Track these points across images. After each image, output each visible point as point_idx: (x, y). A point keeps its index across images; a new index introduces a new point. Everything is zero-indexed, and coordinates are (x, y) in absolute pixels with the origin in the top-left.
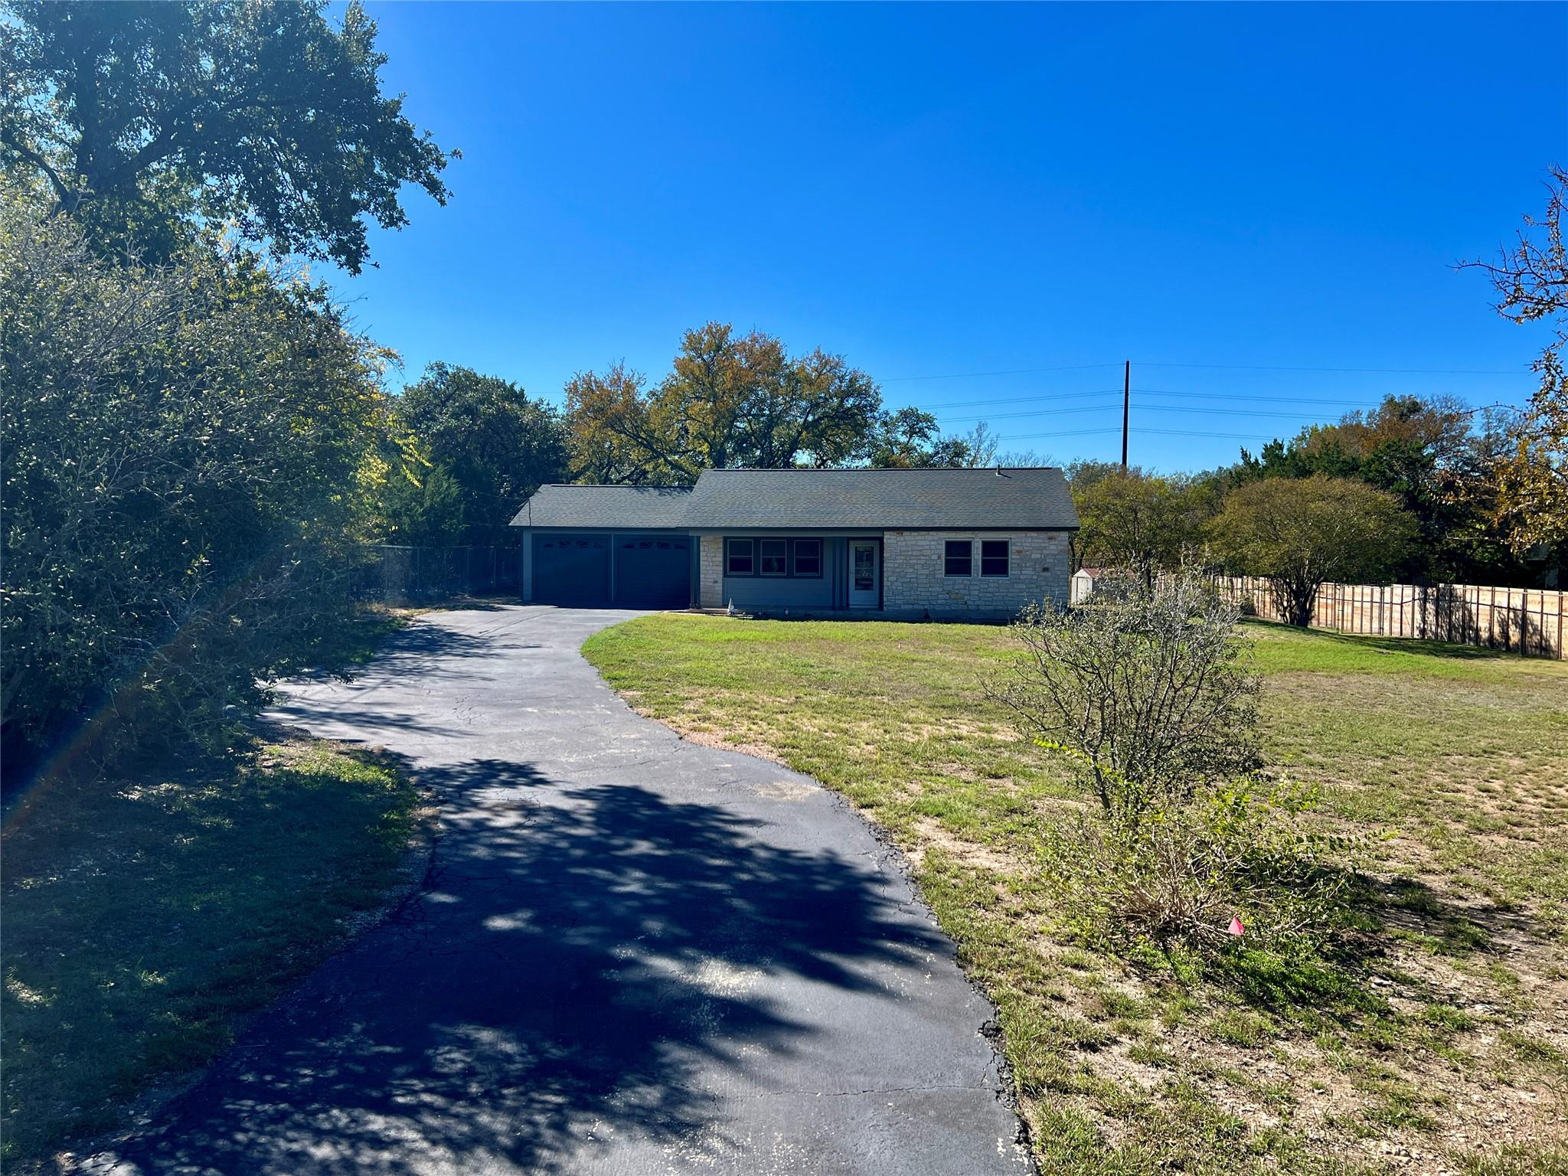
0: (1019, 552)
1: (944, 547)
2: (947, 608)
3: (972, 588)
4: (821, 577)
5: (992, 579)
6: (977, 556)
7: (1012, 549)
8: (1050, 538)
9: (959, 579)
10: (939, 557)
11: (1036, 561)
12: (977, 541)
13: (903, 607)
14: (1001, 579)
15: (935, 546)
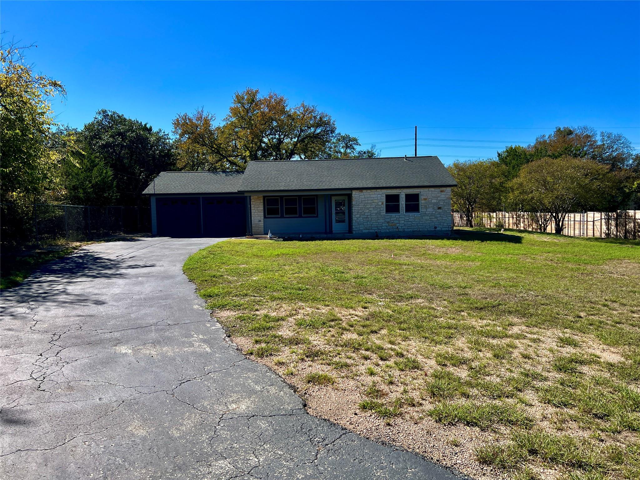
0: (425, 199)
1: (384, 198)
2: (388, 231)
3: (400, 219)
4: (317, 217)
5: (411, 214)
6: (403, 202)
7: (421, 198)
8: (442, 191)
9: (394, 215)
10: (382, 204)
11: (434, 204)
12: (403, 194)
13: (364, 231)
14: (416, 214)
15: (380, 197)
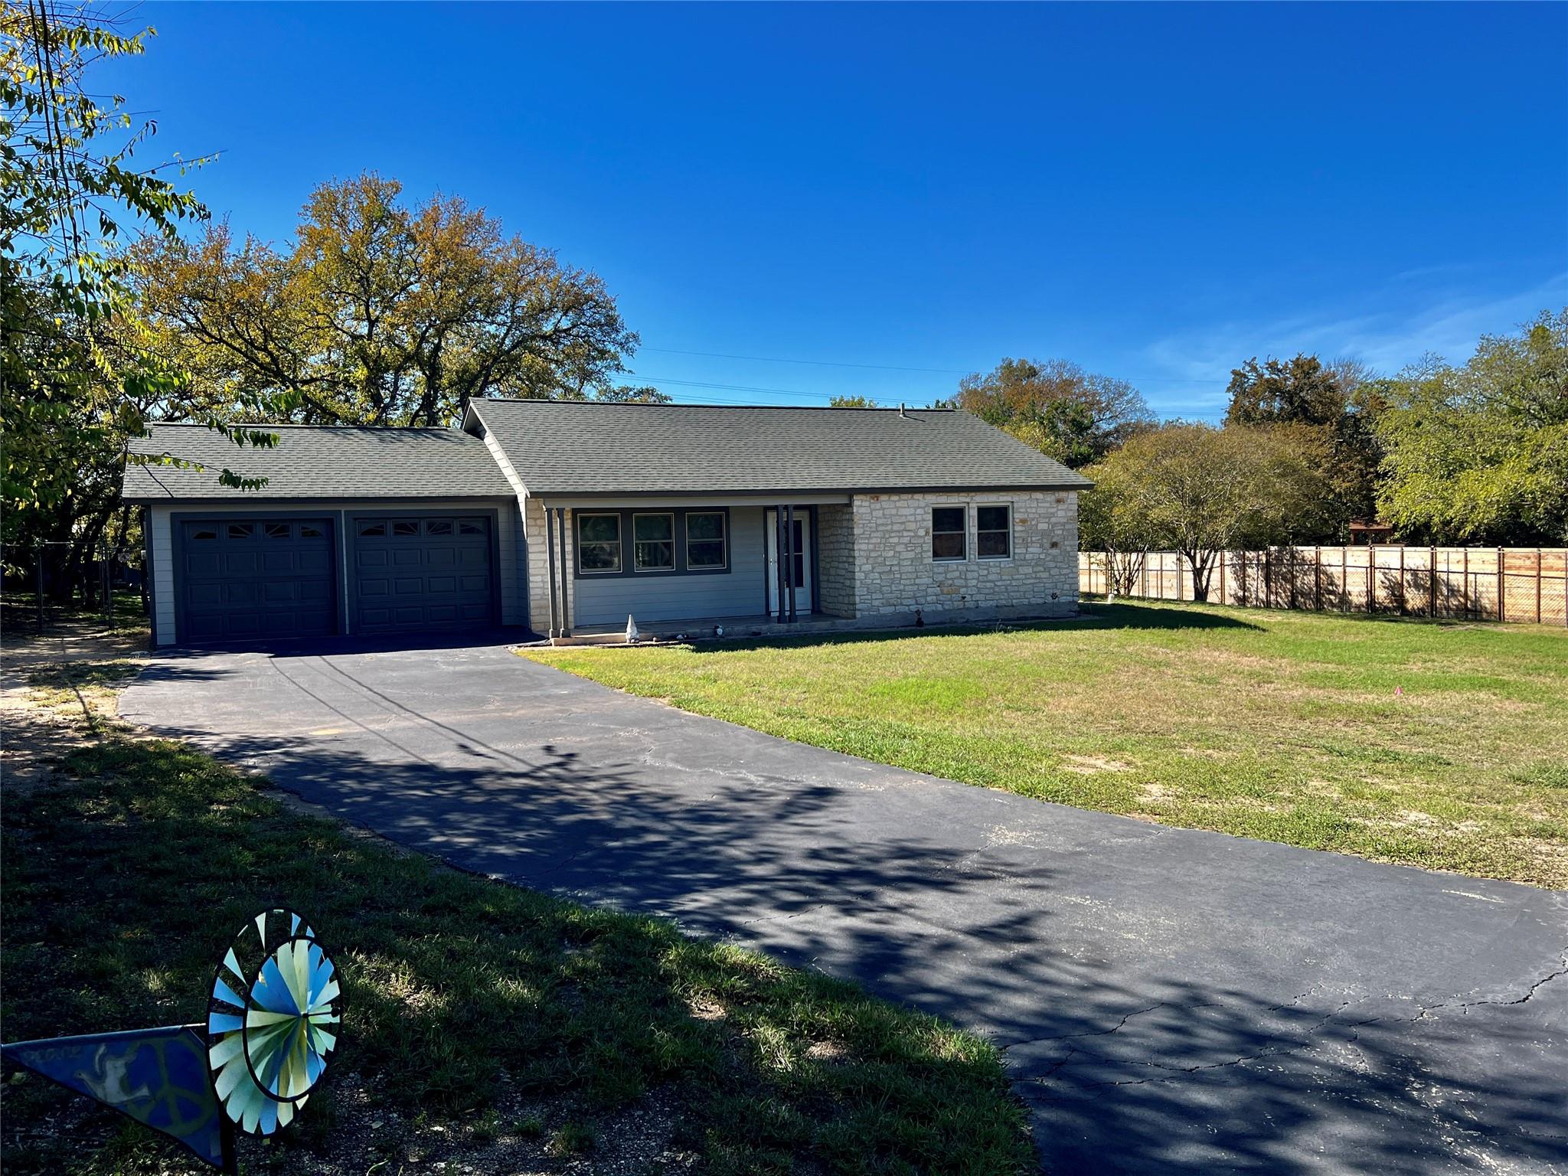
0: (1023, 521)
1: (930, 517)
2: (940, 607)
3: (969, 575)
4: (728, 571)
5: (992, 561)
6: (972, 528)
7: (1015, 517)
8: (1059, 501)
9: (953, 564)
10: (927, 533)
11: (1043, 533)
12: (971, 507)
13: (883, 610)
14: (1003, 561)
15: (918, 513)
